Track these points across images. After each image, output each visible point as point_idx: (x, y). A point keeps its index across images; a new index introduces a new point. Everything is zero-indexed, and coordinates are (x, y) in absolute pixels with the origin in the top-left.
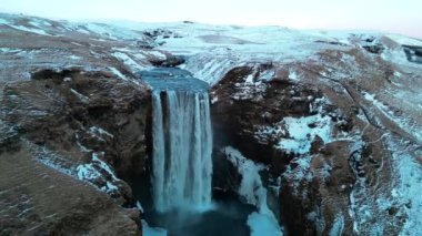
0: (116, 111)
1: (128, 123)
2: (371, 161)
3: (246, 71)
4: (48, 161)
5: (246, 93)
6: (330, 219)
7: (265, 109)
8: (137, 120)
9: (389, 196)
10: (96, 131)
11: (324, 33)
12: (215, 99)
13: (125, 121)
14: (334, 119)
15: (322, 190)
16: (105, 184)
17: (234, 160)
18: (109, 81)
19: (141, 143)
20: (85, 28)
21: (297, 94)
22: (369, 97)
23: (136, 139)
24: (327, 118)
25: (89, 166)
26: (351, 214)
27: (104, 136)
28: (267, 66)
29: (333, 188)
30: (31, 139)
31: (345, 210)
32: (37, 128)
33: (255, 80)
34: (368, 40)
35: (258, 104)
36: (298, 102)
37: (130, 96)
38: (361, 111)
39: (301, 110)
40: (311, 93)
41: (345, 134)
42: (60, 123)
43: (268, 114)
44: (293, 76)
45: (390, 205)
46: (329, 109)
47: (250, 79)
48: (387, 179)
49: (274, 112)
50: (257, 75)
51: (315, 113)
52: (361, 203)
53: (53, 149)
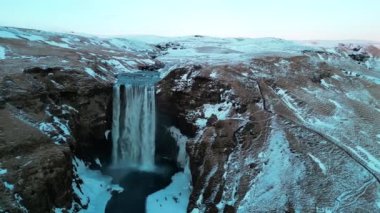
0: (80, 96)
1: (89, 103)
2: (251, 133)
3: (182, 71)
4: (21, 117)
5: (180, 86)
6: (208, 169)
7: (192, 98)
8: (96, 102)
9: (256, 156)
10: (67, 108)
11: (315, 43)
12: (159, 91)
13: (86, 101)
14: (234, 105)
15: (209, 151)
16: (57, 135)
17: (175, 136)
18: (79, 76)
19: (101, 119)
20: (108, 42)
21: (213, 88)
22: (281, 92)
23: (96, 115)
24: (230, 104)
25: (49, 124)
26: (225, 167)
27: (71, 111)
28: (197, 68)
29: (217, 150)
30: (14, 105)
31: (221, 164)
32: (19, 99)
33: (188, 78)
34: (355, 50)
35: (188, 94)
36: (213, 93)
37: (91, 86)
38: (262, 100)
39: (215, 99)
40: (223, 86)
41: (239, 115)
42: (35, 98)
43: (193, 102)
44: (213, 75)
45: (253, 161)
46: (232, 98)
47: (184, 77)
48: (259, 146)
49: (196, 100)
50: (190, 74)
51: (224, 101)
52: (234, 160)
53: (27, 112)
